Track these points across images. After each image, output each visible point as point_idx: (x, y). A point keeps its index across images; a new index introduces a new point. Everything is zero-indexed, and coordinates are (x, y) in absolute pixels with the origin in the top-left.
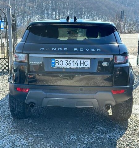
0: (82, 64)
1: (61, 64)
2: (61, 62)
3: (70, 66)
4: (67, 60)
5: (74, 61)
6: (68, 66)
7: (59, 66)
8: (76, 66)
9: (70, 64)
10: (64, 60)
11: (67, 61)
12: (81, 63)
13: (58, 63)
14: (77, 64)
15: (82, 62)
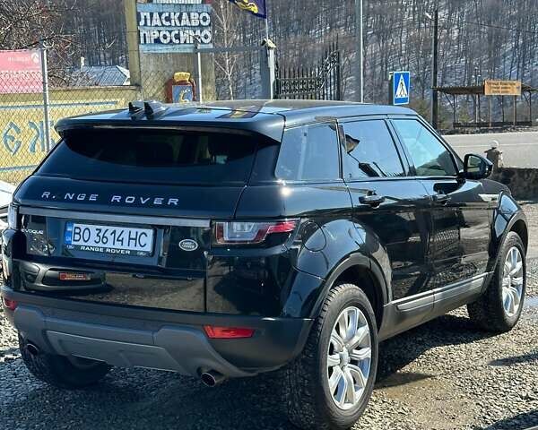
0: (133, 242)
1: (86, 238)
2: (87, 231)
3: (105, 246)
4: (99, 227)
5: (114, 232)
6: (100, 244)
7: (81, 243)
8: (118, 245)
9: (105, 240)
10: (93, 228)
11: (100, 230)
12: (130, 239)
13: (79, 234)
14: (122, 241)
15: (133, 236)
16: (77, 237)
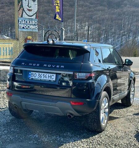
1: (35, 76)
2: (35, 74)
3: (41, 78)
4: (39, 73)
5: (44, 75)
6: (40, 78)
8: (45, 78)
9: (41, 77)
10: (37, 73)
12: (49, 77)
14: (46, 77)
16: (32, 76)
